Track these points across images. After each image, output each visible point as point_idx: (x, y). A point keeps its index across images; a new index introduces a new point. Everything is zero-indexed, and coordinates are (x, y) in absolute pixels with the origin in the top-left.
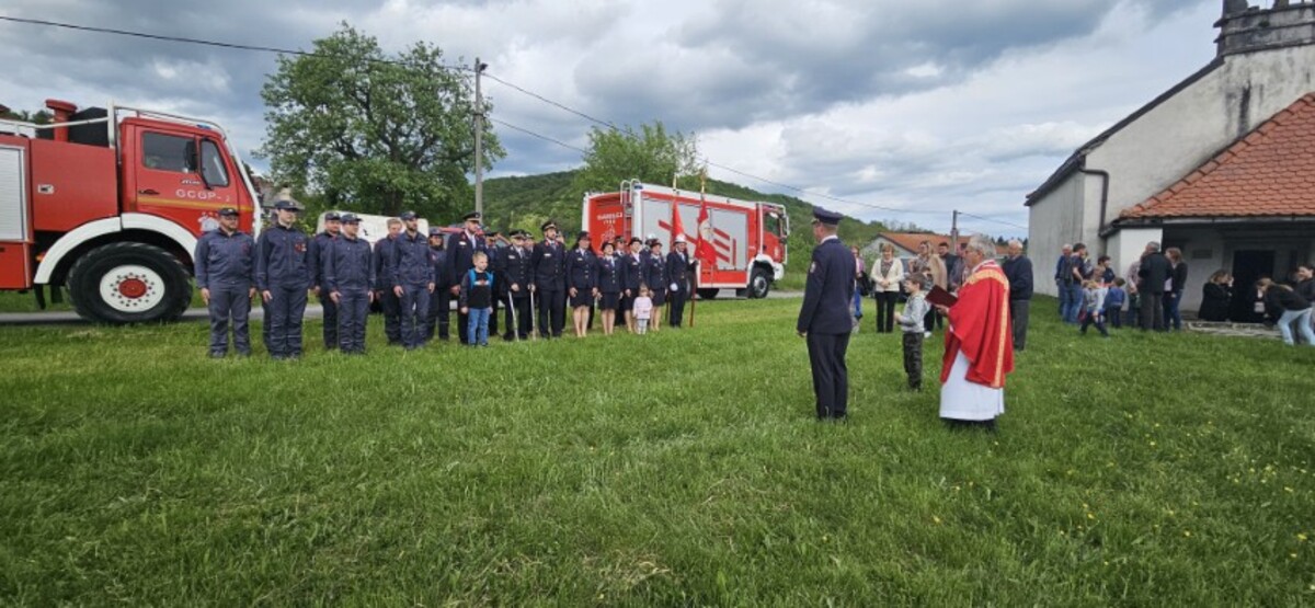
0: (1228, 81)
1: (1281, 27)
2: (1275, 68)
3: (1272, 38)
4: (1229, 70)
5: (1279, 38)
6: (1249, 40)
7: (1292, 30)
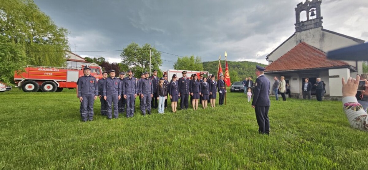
0: (296, 39)
1: (307, 25)
2: (306, 35)
3: (305, 28)
4: (296, 36)
5: (307, 28)
6: (300, 29)
7: (310, 26)
